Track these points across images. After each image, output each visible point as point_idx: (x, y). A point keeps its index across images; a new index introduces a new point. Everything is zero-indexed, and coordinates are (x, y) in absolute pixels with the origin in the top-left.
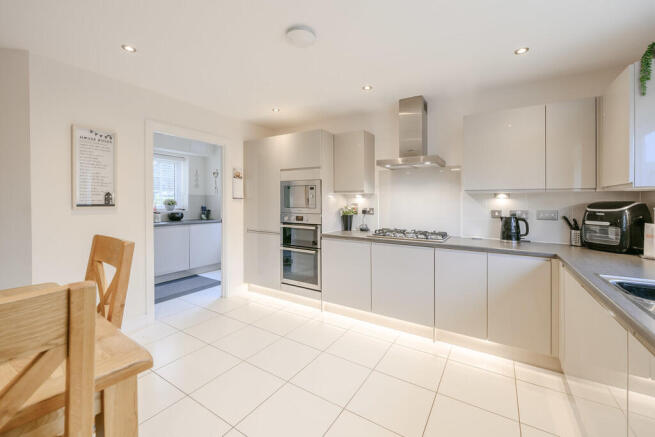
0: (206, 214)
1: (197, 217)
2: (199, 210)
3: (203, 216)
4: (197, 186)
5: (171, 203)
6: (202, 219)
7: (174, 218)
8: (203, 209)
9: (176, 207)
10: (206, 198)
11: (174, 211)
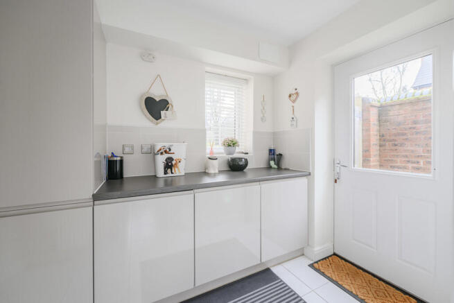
0: (276, 162)
1: (263, 165)
2: (266, 154)
3: (272, 163)
4: (263, 119)
5: (231, 144)
6: (270, 167)
7: (236, 167)
8: (272, 152)
9: (237, 149)
10: (275, 135)
11: (236, 155)
